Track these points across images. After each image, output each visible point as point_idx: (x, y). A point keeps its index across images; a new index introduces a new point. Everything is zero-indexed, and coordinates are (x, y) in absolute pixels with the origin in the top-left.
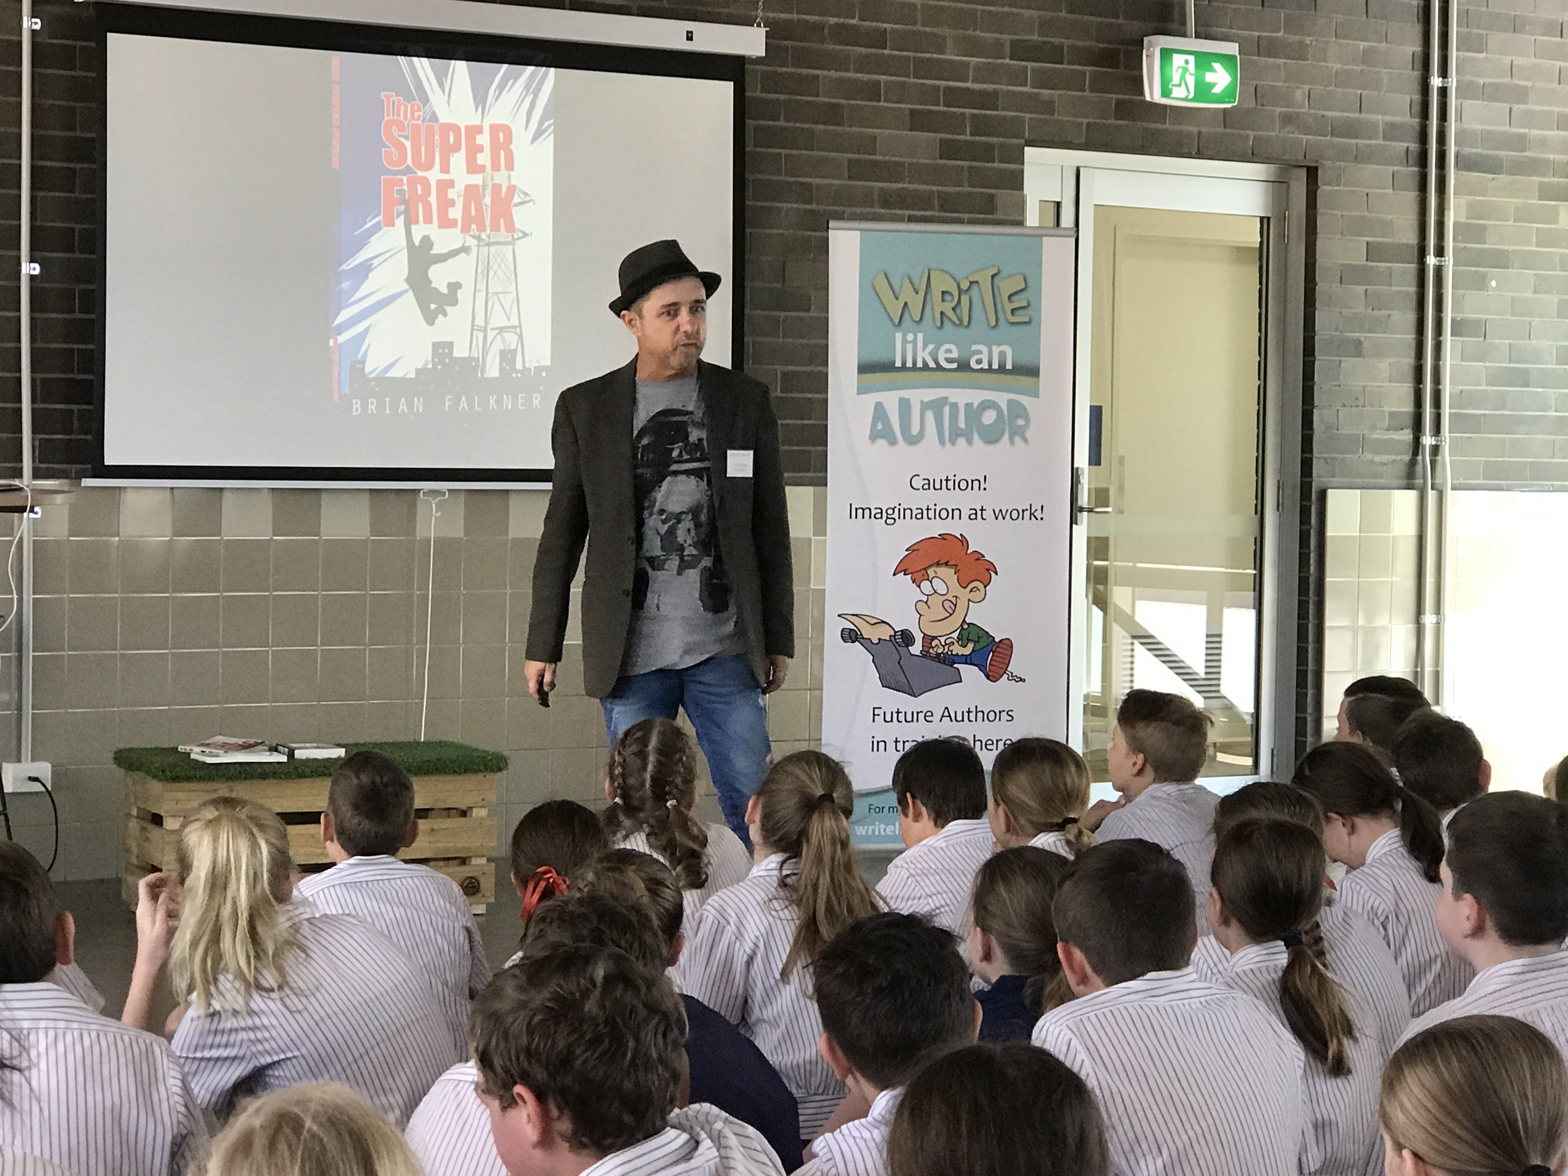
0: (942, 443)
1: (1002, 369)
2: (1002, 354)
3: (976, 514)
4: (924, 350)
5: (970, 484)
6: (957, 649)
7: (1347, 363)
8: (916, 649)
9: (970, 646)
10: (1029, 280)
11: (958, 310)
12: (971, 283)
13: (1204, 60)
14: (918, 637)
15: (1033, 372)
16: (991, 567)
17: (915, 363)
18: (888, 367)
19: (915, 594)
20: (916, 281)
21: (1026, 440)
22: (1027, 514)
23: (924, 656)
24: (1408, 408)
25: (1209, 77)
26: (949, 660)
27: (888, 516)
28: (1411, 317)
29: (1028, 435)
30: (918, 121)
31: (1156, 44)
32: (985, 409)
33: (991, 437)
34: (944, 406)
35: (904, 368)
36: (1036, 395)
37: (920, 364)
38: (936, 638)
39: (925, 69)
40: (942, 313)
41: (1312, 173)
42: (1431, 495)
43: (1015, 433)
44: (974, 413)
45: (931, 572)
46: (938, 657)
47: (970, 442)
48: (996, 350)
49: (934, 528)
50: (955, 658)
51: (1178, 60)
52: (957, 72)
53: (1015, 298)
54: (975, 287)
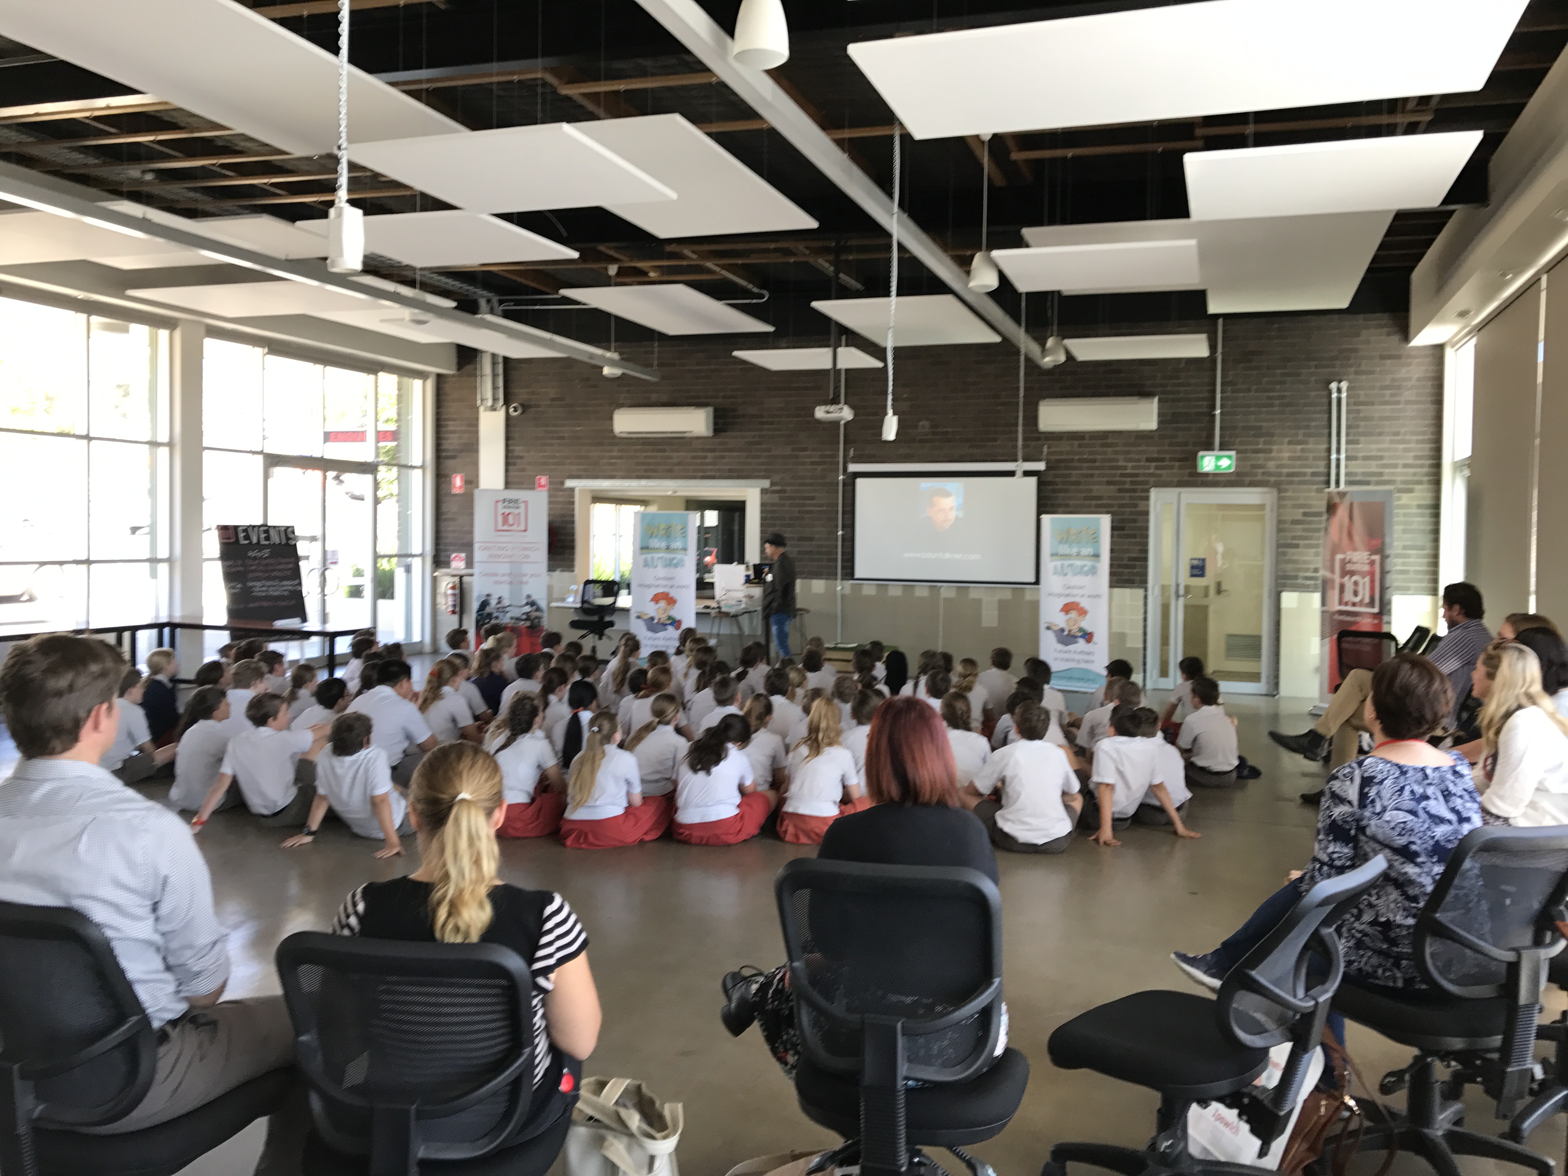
6: (1077, 633)
7: (1291, 551)
13: (1218, 458)
15: (1098, 556)
17: (1066, 553)
25: (1220, 463)
27: (1059, 595)
30: (1109, 483)
31: (1202, 454)
33: (1087, 574)
35: (1063, 555)
45: (1070, 612)
46: (1072, 635)
51: (1210, 458)
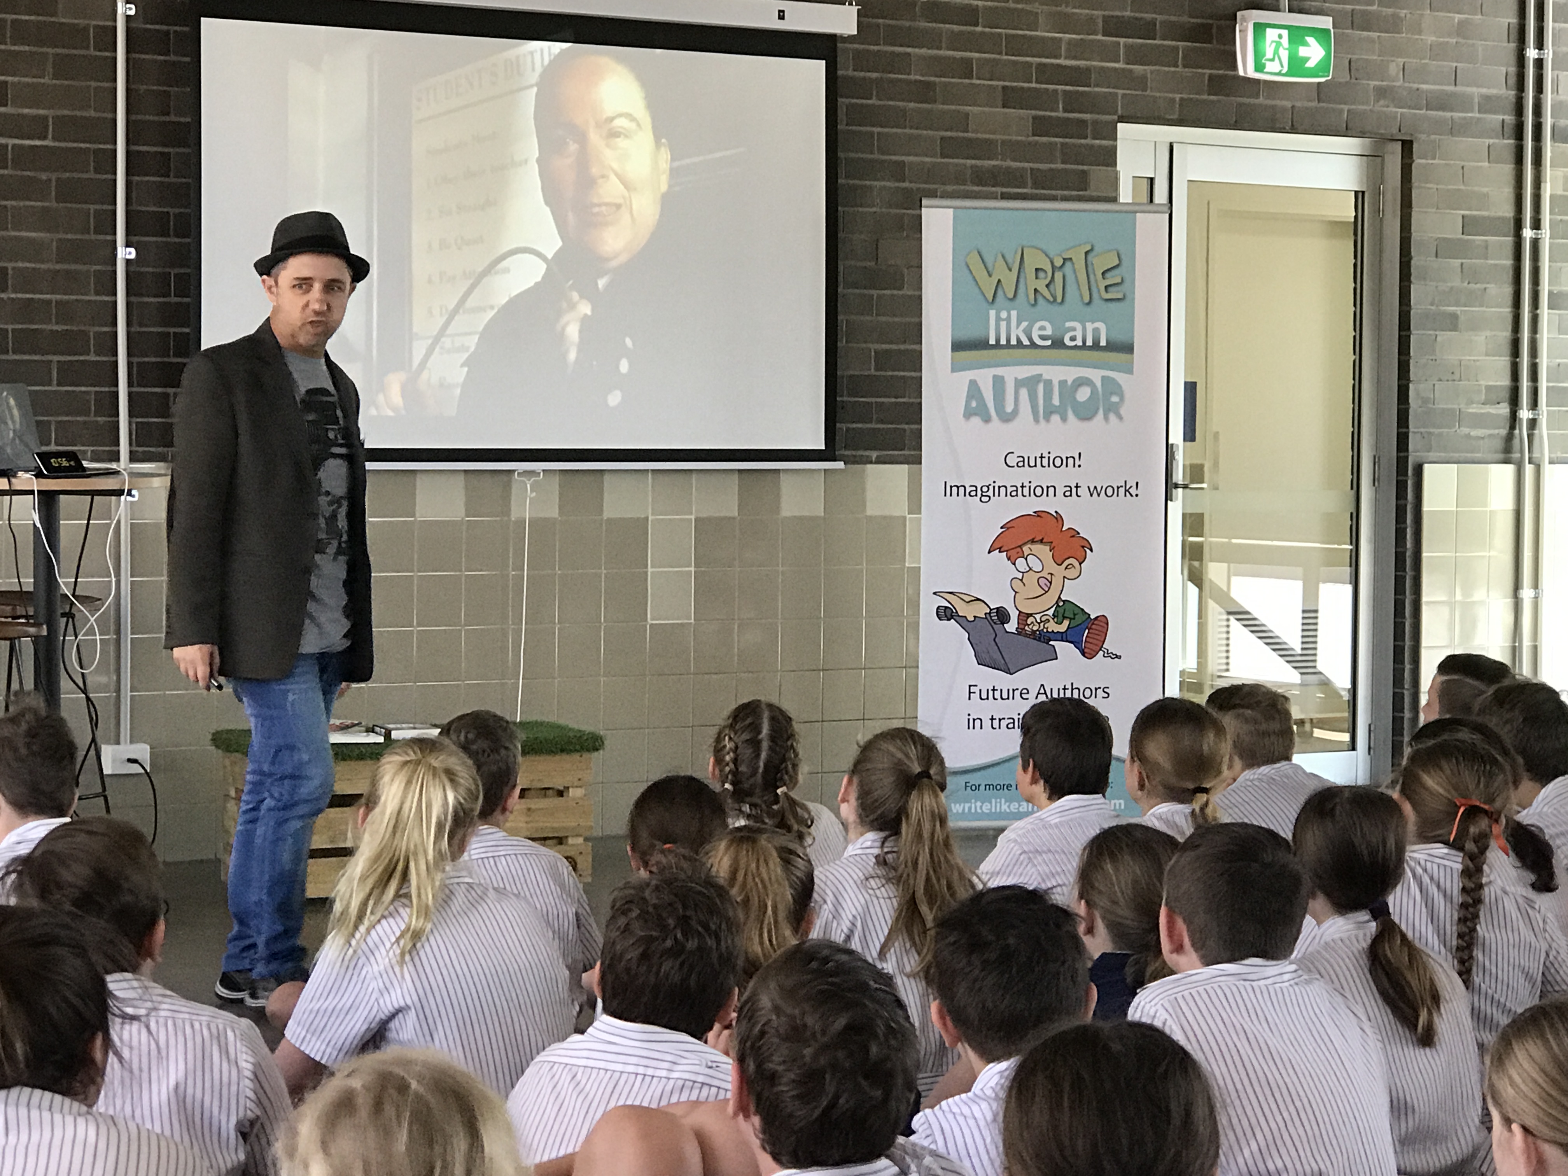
0: (1036, 420)
1: (1096, 346)
2: (1096, 331)
3: (1071, 491)
4: (1018, 327)
5: (1065, 461)
6: (1053, 627)
7: (1443, 336)
8: (1012, 626)
9: (1066, 623)
10: (1123, 257)
11: (1052, 287)
12: (1065, 260)
13: (1297, 35)
14: (1014, 615)
15: (1129, 349)
16: (1085, 543)
17: (1008, 341)
18: (982, 344)
19: (1010, 572)
20: (1010, 261)
21: (1120, 418)
22: (1122, 490)
23: (1019, 634)
24: (1505, 381)
25: (1303, 51)
26: (1044, 637)
27: (983, 493)
28: (1508, 290)
29: (1122, 412)
30: (1010, 98)
31: (1248, 19)
32: (1080, 385)
33: (1086, 414)
34: (1039, 382)
35: (998, 345)
36: (1130, 371)
37: (1014, 342)
38: (1031, 615)
39: (1016, 46)
40: (1036, 290)
41: (1407, 146)
42: (1529, 469)
43: (1110, 410)
44: (1069, 390)
45: (1026, 549)
46: (1034, 635)
47: (1064, 419)
48: (1090, 327)
49: (1028, 506)
50: (1052, 636)
51: (1271, 34)
52: (1050, 48)
53: (1108, 275)
54: (1068, 264)
